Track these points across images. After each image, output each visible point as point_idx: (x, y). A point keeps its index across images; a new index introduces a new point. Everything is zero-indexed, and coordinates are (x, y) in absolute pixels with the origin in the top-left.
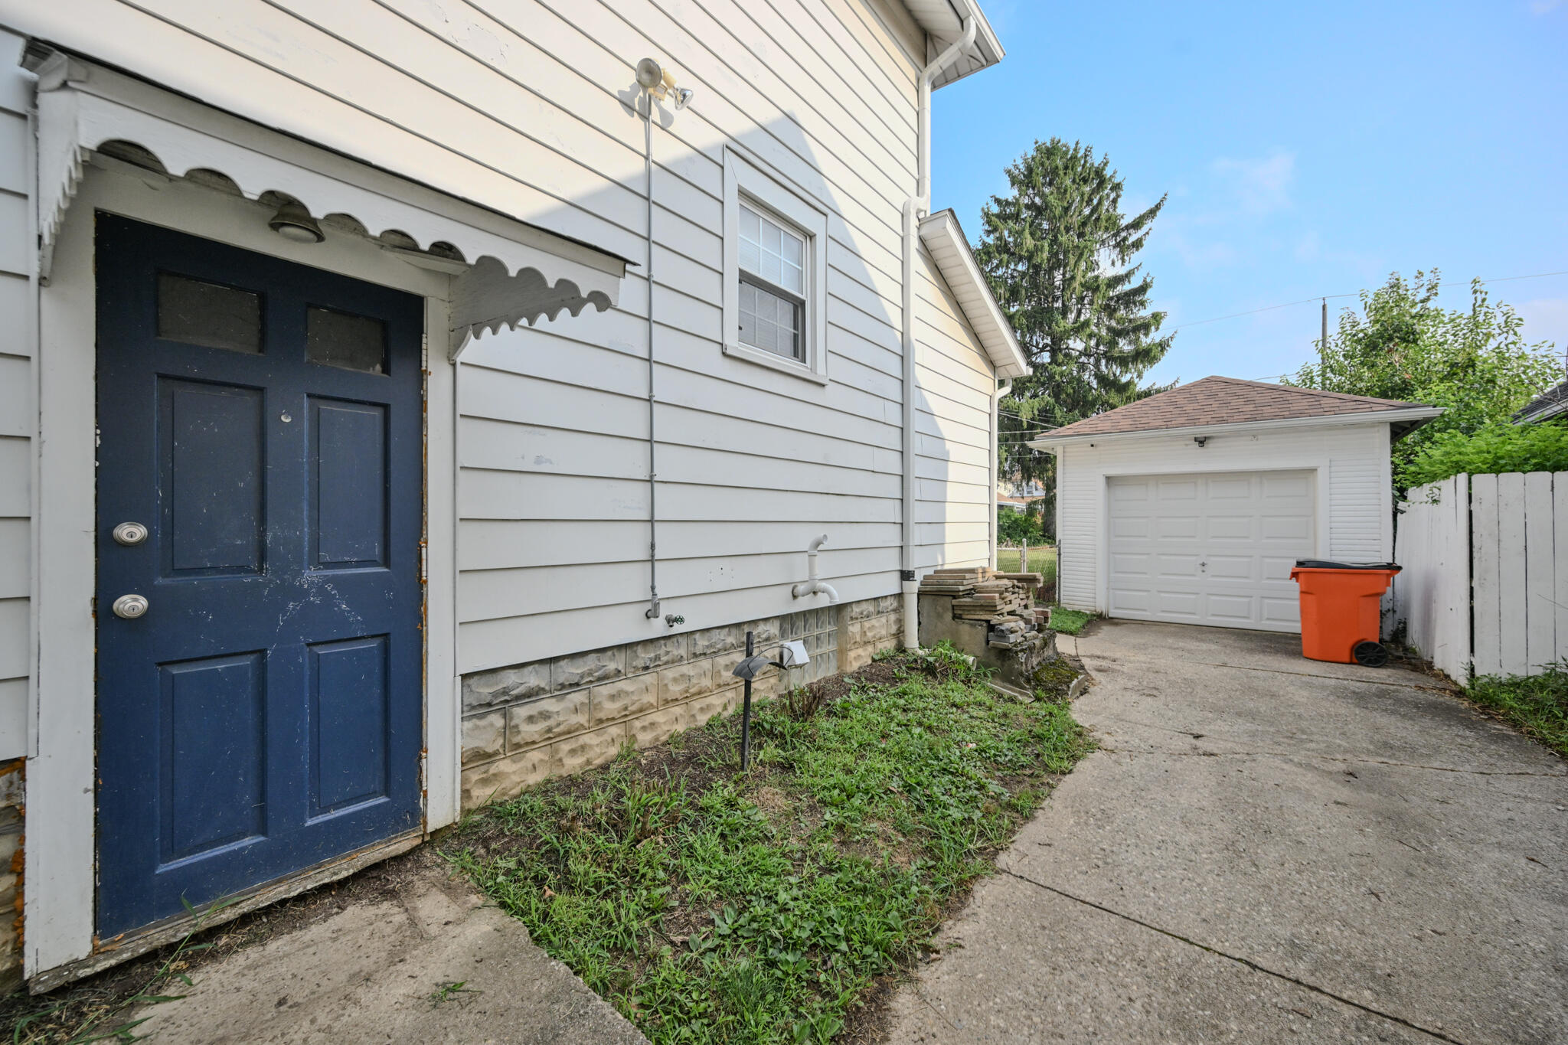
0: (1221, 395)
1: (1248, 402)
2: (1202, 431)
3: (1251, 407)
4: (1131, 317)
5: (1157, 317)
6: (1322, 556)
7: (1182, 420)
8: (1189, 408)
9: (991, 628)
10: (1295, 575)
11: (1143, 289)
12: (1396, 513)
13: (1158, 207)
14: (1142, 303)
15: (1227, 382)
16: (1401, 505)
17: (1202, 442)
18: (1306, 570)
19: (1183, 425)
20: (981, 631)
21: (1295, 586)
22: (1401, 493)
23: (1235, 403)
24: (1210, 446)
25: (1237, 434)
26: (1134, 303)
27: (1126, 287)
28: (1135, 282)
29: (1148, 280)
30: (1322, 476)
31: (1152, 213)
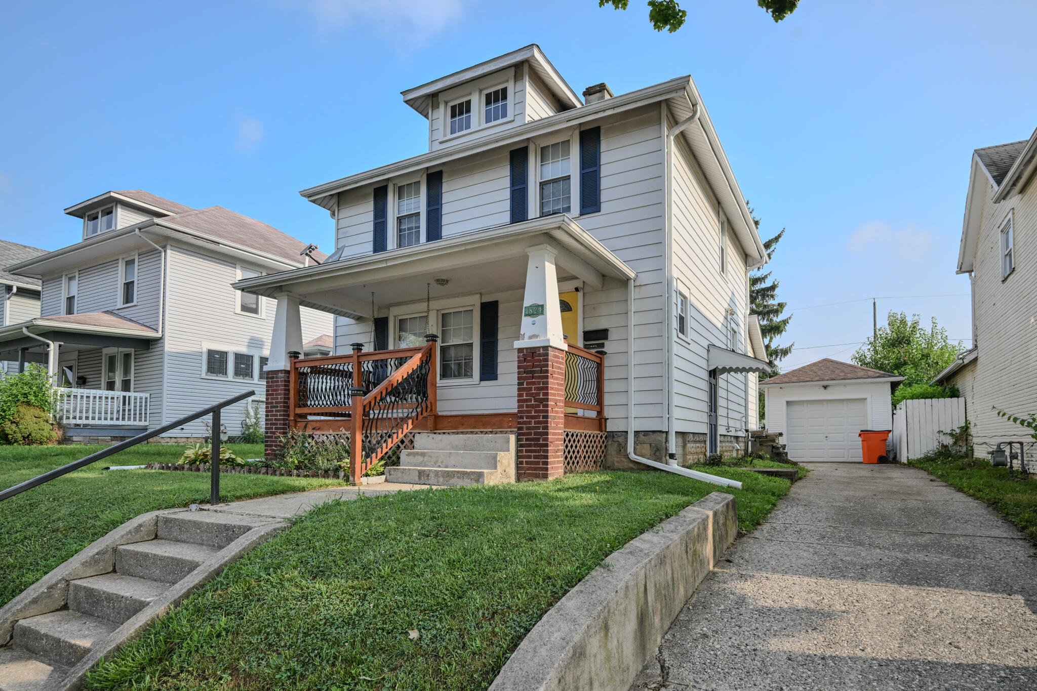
0: (831, 368)
1: (842, 371)
2: (825, 383)
3: (843, 374)
4: (765, 303)
5: (781, 305)
6: (869, 429)
7: (818, 378)
8: (819, 373)
9: (773, 447)
10: (860, 435)
11: (773, 288)
12: (893, 414)
13: (779, 236)
14: (772, 296)
15: (832, 361)
16: (895, 412)
17: (825, 387)
18: (864, 434)
19: (818, 381)
20: (770, 448)
21: (860, 439)
22: (894, 406)
23: (837, 372)
24: (829, 389)
25: (839, 385)
26: (768, 296)
27: (763, 286)
28: (768, 283)
29: (776, 283)
30: (869, 400)
31: (777, 239)
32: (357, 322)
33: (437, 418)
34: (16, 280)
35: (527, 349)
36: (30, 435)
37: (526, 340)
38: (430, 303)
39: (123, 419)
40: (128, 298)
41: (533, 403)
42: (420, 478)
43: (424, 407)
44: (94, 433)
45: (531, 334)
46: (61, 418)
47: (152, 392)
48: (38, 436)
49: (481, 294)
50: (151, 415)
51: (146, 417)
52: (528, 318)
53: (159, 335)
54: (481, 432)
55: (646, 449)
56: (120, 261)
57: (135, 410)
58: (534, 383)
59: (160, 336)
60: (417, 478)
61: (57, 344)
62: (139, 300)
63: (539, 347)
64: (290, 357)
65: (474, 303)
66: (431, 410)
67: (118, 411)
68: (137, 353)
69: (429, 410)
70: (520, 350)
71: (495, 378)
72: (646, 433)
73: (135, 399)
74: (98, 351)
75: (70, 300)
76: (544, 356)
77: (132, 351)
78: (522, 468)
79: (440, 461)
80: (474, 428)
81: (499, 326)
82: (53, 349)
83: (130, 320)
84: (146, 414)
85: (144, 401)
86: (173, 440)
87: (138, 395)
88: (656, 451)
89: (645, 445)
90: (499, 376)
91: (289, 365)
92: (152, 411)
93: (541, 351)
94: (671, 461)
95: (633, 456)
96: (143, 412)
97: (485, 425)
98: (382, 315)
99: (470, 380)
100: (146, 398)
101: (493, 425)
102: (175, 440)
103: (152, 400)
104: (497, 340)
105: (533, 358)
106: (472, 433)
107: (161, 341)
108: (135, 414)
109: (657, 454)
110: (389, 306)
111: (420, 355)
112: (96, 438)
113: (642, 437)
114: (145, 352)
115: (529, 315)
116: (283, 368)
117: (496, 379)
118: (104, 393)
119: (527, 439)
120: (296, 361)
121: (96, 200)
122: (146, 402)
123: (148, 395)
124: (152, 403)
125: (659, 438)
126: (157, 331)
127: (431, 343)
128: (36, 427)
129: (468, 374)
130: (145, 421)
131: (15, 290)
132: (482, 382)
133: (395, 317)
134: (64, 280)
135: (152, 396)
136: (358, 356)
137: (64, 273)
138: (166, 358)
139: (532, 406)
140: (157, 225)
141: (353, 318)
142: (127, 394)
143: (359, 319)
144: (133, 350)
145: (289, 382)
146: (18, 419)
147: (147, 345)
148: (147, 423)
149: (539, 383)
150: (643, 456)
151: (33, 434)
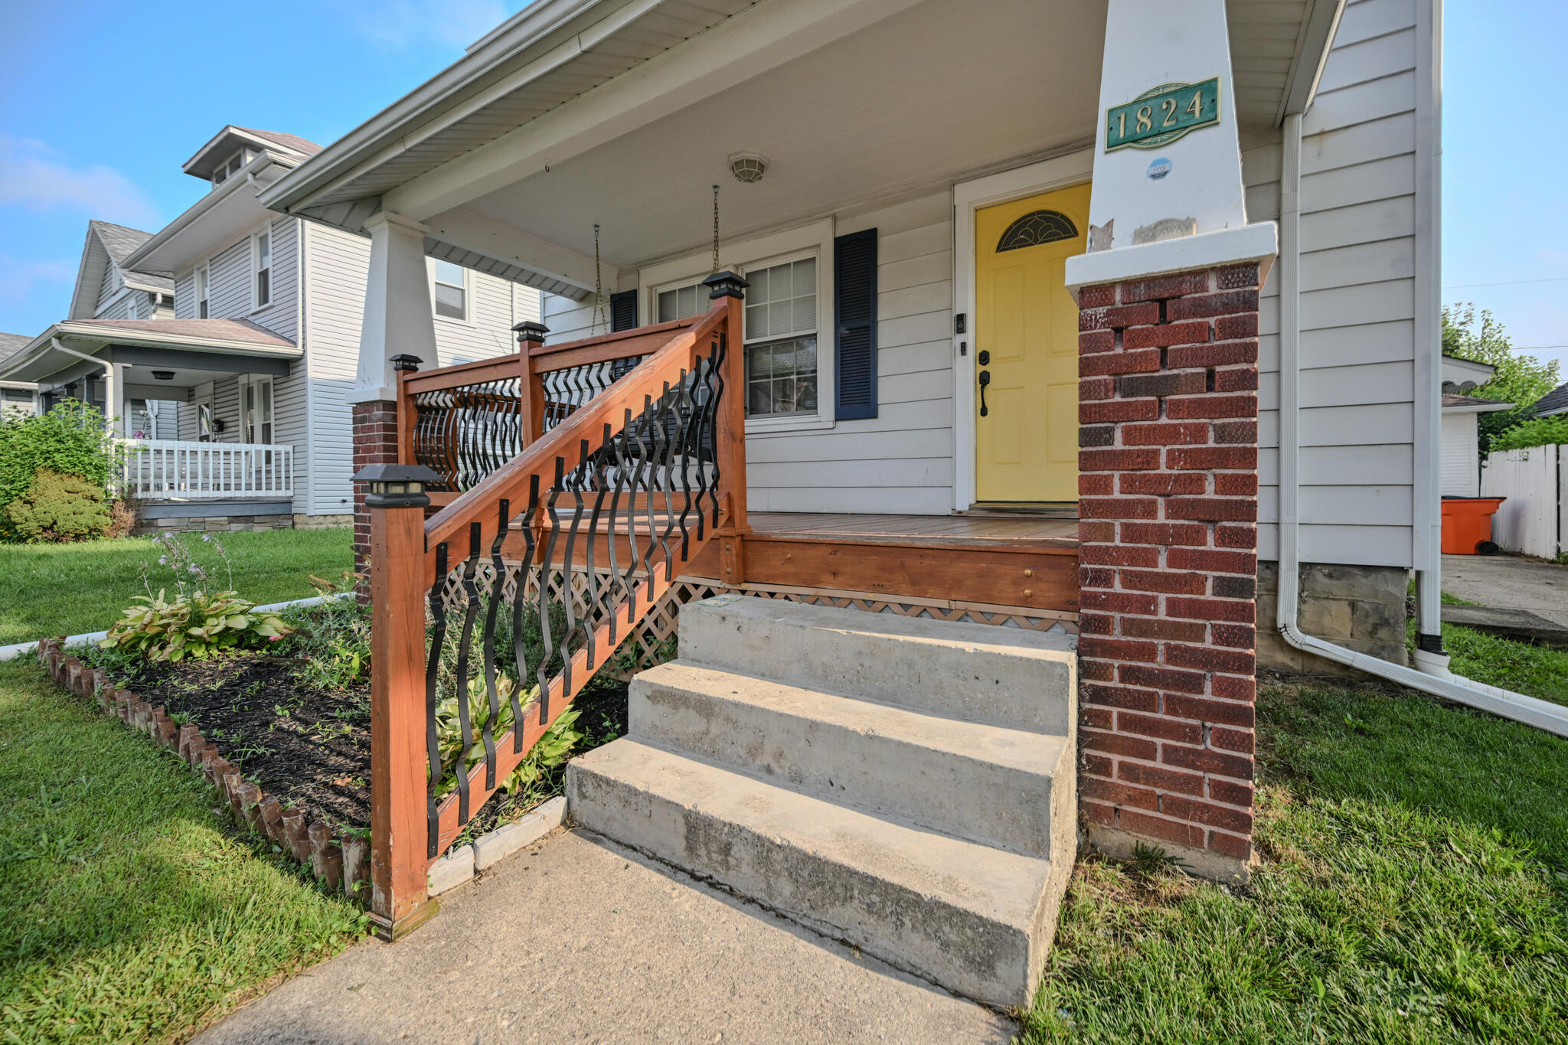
12: (1481, 467)
32: (580, 305)
33: (747, 541)
34: (160, 286)
35: (1129, 284)
36: (55, 523)
37: (1122, 243)
38: (721, 251)
39: (259, 487)
40: (264, 297)
41: (1161, 518)
42: (691, 849)
43: (708, 513)
44: (198, 512)
45: (1149, 221)
46: (133, 489)
47: (295, 443)
48: (70, 525)
49: (835, 219)
50: (297, 480)
51: (287, 483)
52: (1129, 156)
53: (298, 351)
54: (905, 607)
55: (1339, 616)
56: (252, 239)
57: (278, 472)
58: (1170, 434)
59: (301, 352)
60: (680, 844)
61: (120, 366)
62: (276, 297)
63: (1201, 273)
64: (396, 369)
65: (821, 238)
66: (731, 519)
67: (259, 472)
68: (277, 381)
69: (722, 520)
70: (1091, 294)
71: (871, 413)
72: (1338, 571)
73: (278, 454)
74: (233, 380)
75: (204, 304)
76: (1227, 308)
77: (268, 377)
78: (1105, 790)
79: (769, 747)
80: (878, 588)
81: (881, 288)
82: (113, 375)
83: (267, 330)
84: (287, 477)
85: (283, 457)
86: (329, 519)
87: (281, 448)
88: (1376, 627)
89: (1333, 606)
90: (881, 410)
91: (394, 388)
92: (297, 474)
93: (1213, 287)
94: (1423, 656)
95: (1296, 636)
96: (283, 475)
97: (919, 584)
98: (626, 288)
99: (812, 418)
100: (287, 453)
101: (953, 587)
102: (334, 519)
103: (297, 455)
104: (875, 323)
105: (1163, 318)
106: (868, 604)
107: (302, 362)
108: (278, 478)
109: (1383, 633)
110: (638, 267)
111: (689, 338)
112: (202, 520)
113: (1321, 579)
114: (284, 379)
115: (1134, 140)
116: (377, 397)
117: (874, 415)
118: (243, 447)
119: (1127, 674)
120: (409, 377)
121: (214, 144)
122: (287, 459)
123: (290, 448)
124: (297, 461)
125: (1391, 589)
126: (295, 343)
127: (723, 302)
128: (69, 509)
129: (808, 403)
130: (288, 489)
131: (159, 299)
132: (840, 424)
133: (650, 288)
134: (197, 276)
135: (297, 449)
136: (533, 358)
137: (196, 267)
138: (310, 388)
139: (1161, 534)
140: (275, 163)
141: (571, 297)
142: (269, 447)
143: (584, 298)
144: (271, 376)
145: (395, 428)
146: (34, 496)
147: (286, 367)
148: (290, 493)
149: (1199, 433)
150: (1323, 636)
151: (60, 523)
